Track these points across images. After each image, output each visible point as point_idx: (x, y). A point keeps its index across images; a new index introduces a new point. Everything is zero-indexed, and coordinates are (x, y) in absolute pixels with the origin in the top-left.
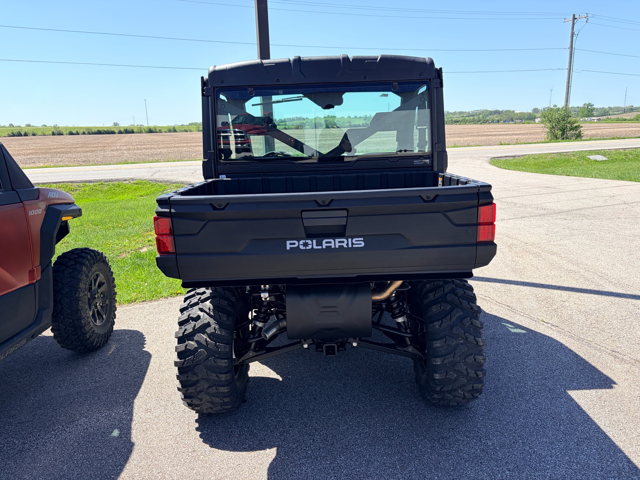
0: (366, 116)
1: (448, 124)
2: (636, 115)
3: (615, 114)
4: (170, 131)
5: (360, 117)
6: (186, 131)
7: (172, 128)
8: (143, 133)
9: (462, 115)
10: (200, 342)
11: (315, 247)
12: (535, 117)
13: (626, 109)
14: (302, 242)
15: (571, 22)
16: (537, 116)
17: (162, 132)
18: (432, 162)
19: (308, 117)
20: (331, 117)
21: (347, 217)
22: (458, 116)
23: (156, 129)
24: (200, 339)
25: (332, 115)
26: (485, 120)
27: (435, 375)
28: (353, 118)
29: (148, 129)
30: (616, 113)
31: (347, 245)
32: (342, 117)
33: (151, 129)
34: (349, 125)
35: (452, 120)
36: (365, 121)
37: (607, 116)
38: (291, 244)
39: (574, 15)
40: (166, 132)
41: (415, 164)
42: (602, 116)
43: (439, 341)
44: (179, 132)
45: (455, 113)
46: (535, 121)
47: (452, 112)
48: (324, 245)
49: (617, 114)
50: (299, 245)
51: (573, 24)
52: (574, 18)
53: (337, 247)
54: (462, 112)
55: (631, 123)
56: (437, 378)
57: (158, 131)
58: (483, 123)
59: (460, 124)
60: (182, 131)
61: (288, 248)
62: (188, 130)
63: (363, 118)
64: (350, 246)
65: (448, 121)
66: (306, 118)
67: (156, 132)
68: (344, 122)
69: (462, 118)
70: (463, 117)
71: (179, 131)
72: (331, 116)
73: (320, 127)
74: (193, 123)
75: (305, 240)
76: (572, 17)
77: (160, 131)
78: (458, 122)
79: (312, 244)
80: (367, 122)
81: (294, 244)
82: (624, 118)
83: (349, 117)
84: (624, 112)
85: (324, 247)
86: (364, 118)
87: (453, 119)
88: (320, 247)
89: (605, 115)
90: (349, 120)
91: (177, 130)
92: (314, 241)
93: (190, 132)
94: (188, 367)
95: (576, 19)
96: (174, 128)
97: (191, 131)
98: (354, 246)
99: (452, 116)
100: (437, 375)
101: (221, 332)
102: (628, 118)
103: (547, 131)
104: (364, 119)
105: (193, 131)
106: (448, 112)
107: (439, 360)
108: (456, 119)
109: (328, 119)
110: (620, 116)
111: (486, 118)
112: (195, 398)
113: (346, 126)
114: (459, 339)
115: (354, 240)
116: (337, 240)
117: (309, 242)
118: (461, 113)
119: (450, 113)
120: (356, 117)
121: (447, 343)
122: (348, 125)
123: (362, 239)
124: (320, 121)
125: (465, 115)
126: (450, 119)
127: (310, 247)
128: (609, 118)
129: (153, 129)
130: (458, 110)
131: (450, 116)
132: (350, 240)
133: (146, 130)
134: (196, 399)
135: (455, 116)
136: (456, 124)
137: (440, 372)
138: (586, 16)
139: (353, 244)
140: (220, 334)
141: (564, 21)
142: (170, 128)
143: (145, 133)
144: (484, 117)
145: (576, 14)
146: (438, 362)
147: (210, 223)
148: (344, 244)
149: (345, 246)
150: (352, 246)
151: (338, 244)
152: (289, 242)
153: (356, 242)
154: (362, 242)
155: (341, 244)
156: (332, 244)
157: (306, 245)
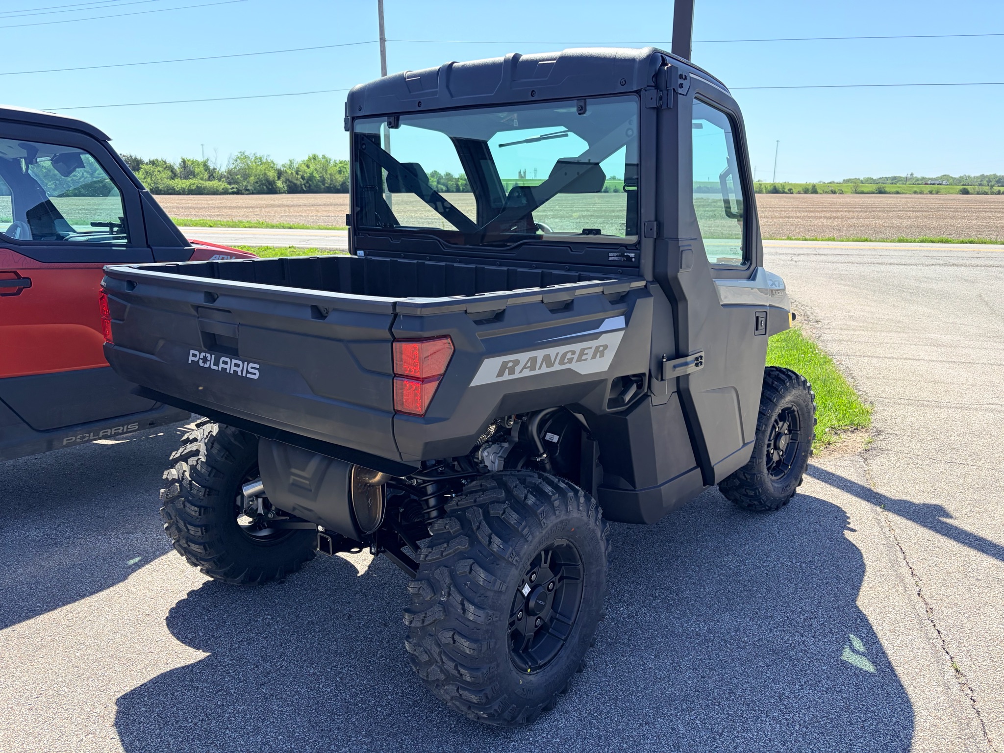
4: (806, 191)
6: (834, 192)
7: (810, 187)
8: (763, 193)
11: (213, 367)
14: (202, 355)
17: (792, 193)
18: (638, 258)
23: (783, 187)
29: (772, 187)
31: (242, 371)
33: (777, 187)
38: (193, 355)
40: (799, 193)
41: (610, 259)
44: (821, 194)
48: (221, 365)
50: (199, 359)
53: (232, 372)
57: (786, 190)
60: (826, 193)
61: (190, 362)
62: (837, 190)
64: (244, 375)
67: (784, 192)
71: (822, 192)
74: (850, 179)
75: (206, 352)
77: (791, 191)
79: (211, 360)
81: (196, 356)
85: (220, 369)
88: (216, 368)
91: (819, 191)
92: (213, 356)
93: (840, 193)
96: (814, 186)
97: (842, 193)
98: (249, 376)
105: (846, 192)
114: (442, 594)
115: (250, 365)
116: (235, 361)
117: (209, 356)
123: (257, 366)
127: (208, 365)
129: (780, 187)
132: (246, 363)
133: (769, 188)
139: (248, 372)
142: (807, 187)
143: (767, 193)
148: (239, 370)
149: (240, 374)
150: (246, 375)
151: (234, 368)
152: (192, 352)
153: (250, 370)
154: (257, 372)
155: (236, 369)
156: (227, 367)
157: (205, 360)
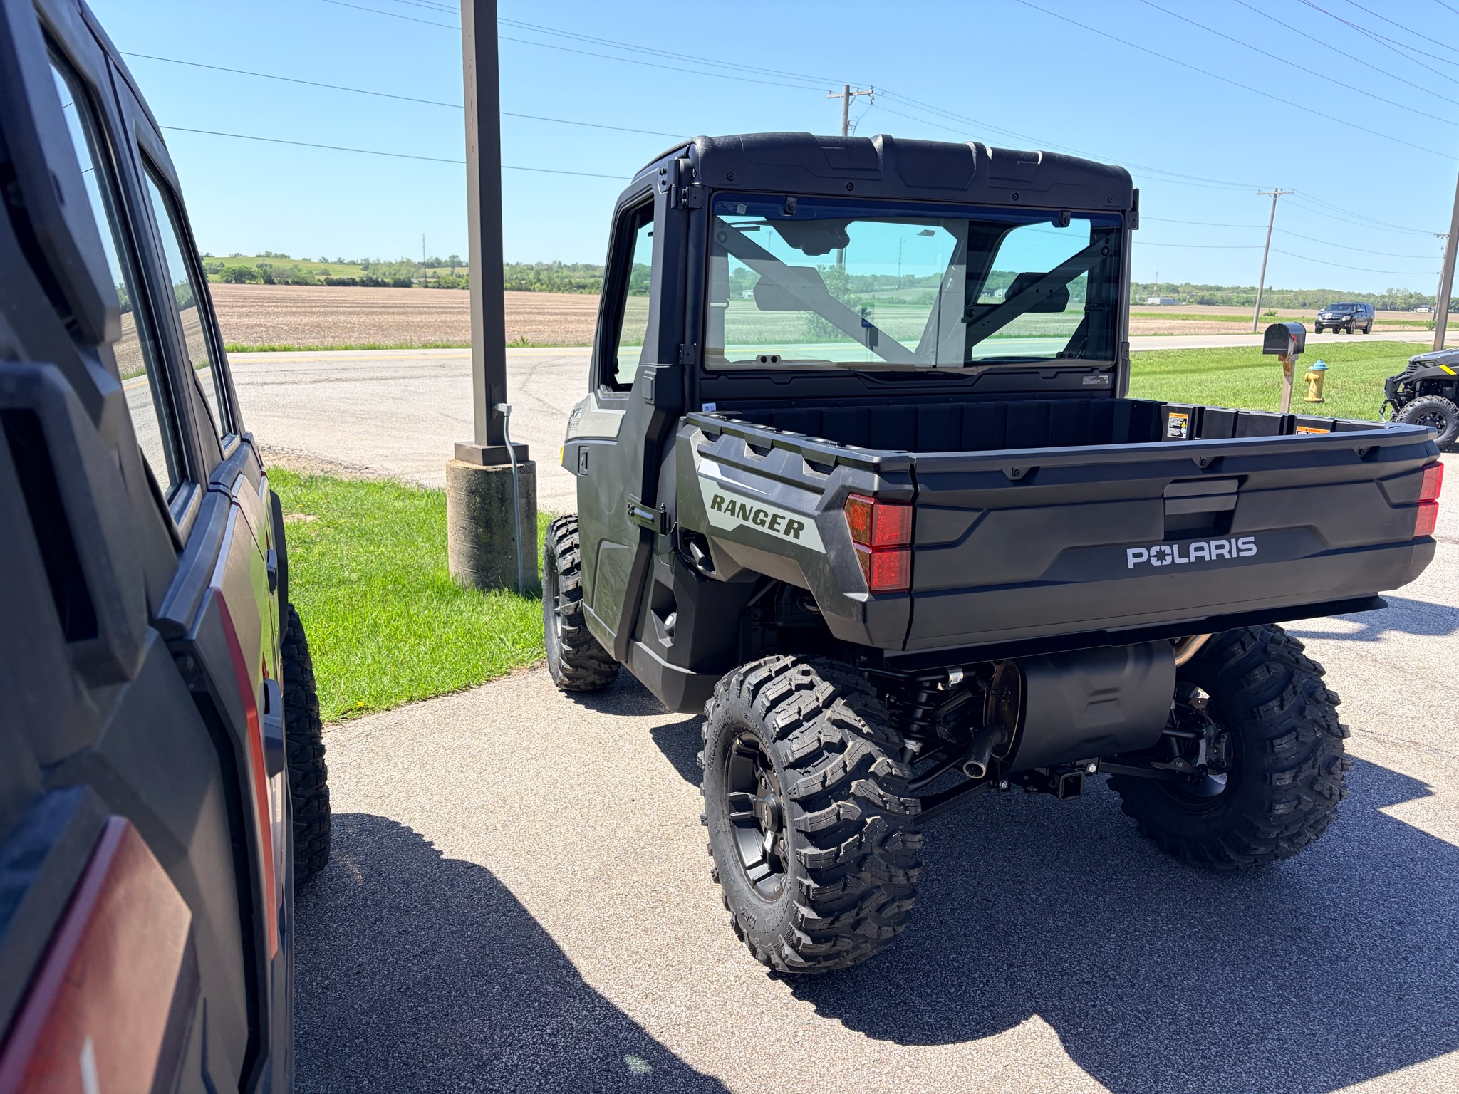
0: (366, 260)
1: (563, 292)
2: (921, 294)
3: (884, 290)
5: (353, 263)
9: (591, 273)
10: (868, 800)
11: (1178, 560)
12: (740, 286)
13: (902, 281)
14: (1154, 550)
15: (843, 100)
16: (744, 285)
19: (212, 254)
20: (276, 256)
21: (1237, 493)
22: (581, 274)
24: (867, 792)
25: (279, 253)
26: (641, 288)
27: (1277, 808)
28: (335, 263)
30: (885, 288)
31: (1230, 552)
32: (305, 259)
34: (325, 280)
35: (570, 282)
36: (366, 273)
37: (872, 294)
38: (1135, 555)
39: (848, 87)
41: (1084, 383)
42: (863, 292)
43: (1286, 739)
45: (574, 268)
46: (741, 294)
47: (569, 264)
48: (1193, 555)
49: (887, 290)
50: (1149, 556)
51: (847, 104)
52: (849, 94)
53: (1214, 557)
54: (590, 266)
55: (917, 308)
56: (1280, 812)
58: (638, 294)
59: (590, 293)
61: (1131, 566)
63: (359, 264)
64: (1235, 555)
65: (562, 283)
66: (207, 256)
68: (311, 272)
69: (592, 280)
70: (593, 276)
72: (276, 254)
73: (249, 279)
75: (1160, 545)
76: (843, 92)
78: (584, 287)
79: (1172, 554)
80: (370, 275)
81: (1141, 555)
82: (901, 298)
83: (325, 261)
84: (899, 286)
85: (1193, 560)
86: (362, 264)
87: (573, 281)
88: (1185, 560)
89: (867, 292)
90: (323, 267)
92: (1176, 547)
94: (843, 864)
95: (851, 94)
98: (1242, 554)
99: (570, 273)
100: (1282, 806)
101: (901, 770)
102: (909, 298)
103: (807, 318)
104: (361, 267)
106: (560, 263)
107: (1288, 776)
108: (578, 280)
109: (268, 261)
110: (894, 295)
111: (642, 282)
112: (843, 937)
113: (319, 281)
115: (1241, 540)
116: (1214, 543)
117: (1167, 549)
118: (588, 269)
119: (566, 266)
120: (340, 262)
121: (1301, 739)
122: (323, 278)
123: (1252, 539)
124: (247, 266)
125: (597, 274)
126: (567, 280)
127: (1168, 561)
128: (876, 297)
130: (582, 262)
131: (565, 273)
132: (1233, 541)
134: (844, 939)
135: (576, 274)
136: (581, 293)
137: (1284, 800)
138: (870, 91)
139: (1239, 550)
140: (901, 775)
141: (829, 96)
144: (639, 279)
145: (851, 85)
146: (1286, 779)
147: (992, 513)
148: (1225, 552)
149: (1227, 556)
150: (1238, 554)
151: (1215, 553)
152: (1130, 552)
153: (1242, 547)
154: (1253, 547)
155: (1220, 551)
156: (1205, 553)
157: (1161, 555)
